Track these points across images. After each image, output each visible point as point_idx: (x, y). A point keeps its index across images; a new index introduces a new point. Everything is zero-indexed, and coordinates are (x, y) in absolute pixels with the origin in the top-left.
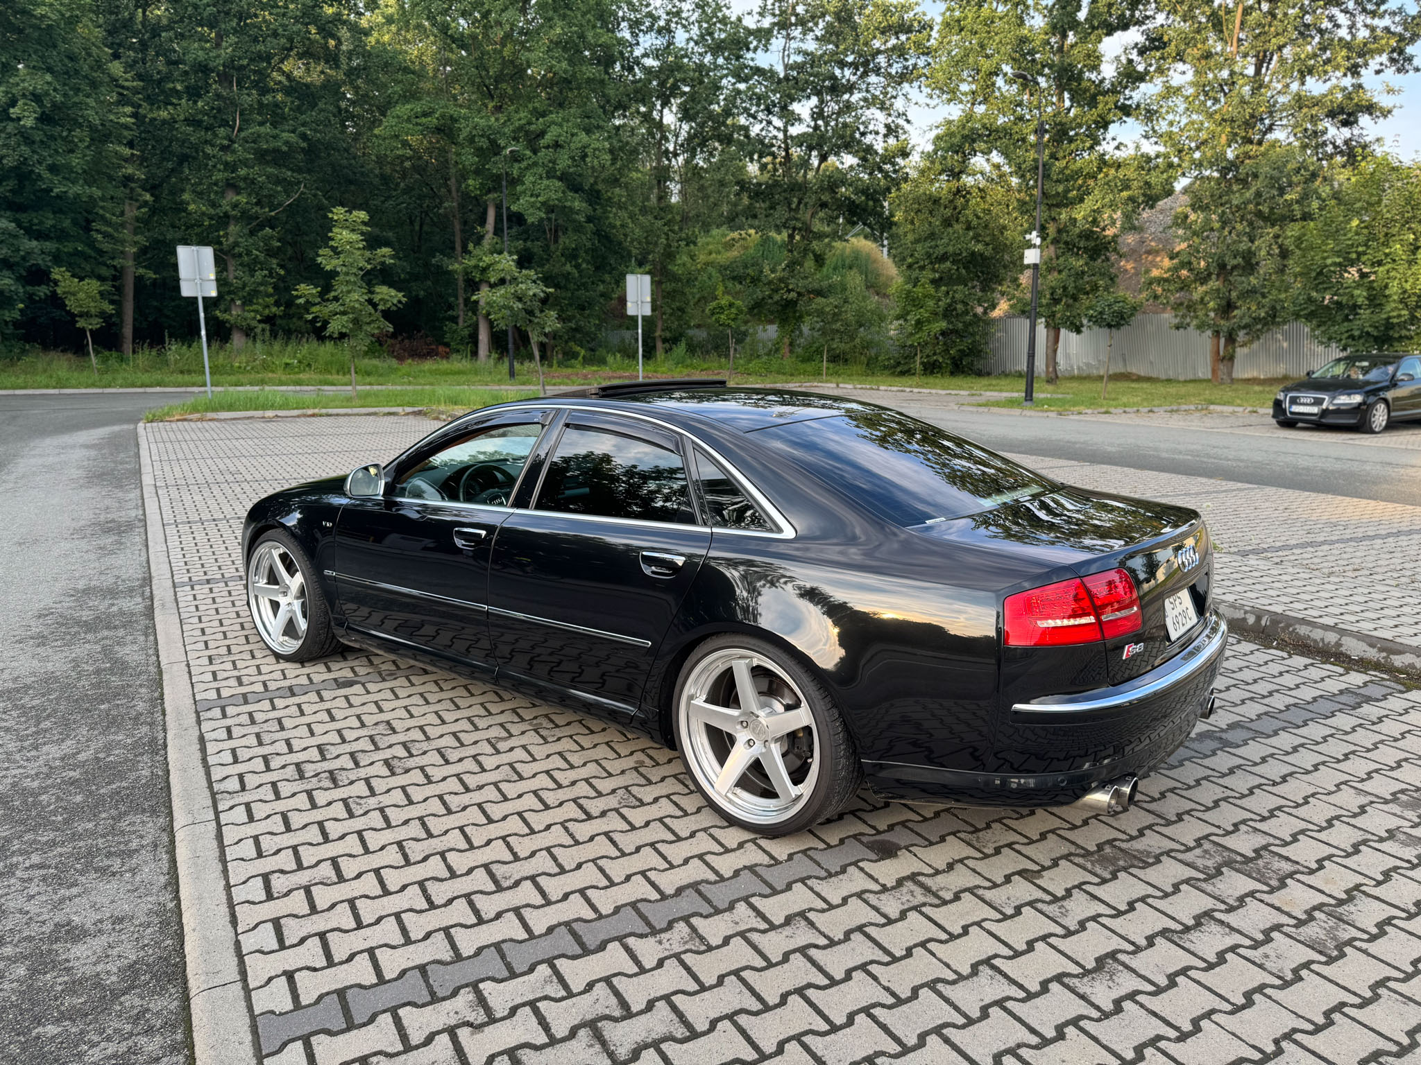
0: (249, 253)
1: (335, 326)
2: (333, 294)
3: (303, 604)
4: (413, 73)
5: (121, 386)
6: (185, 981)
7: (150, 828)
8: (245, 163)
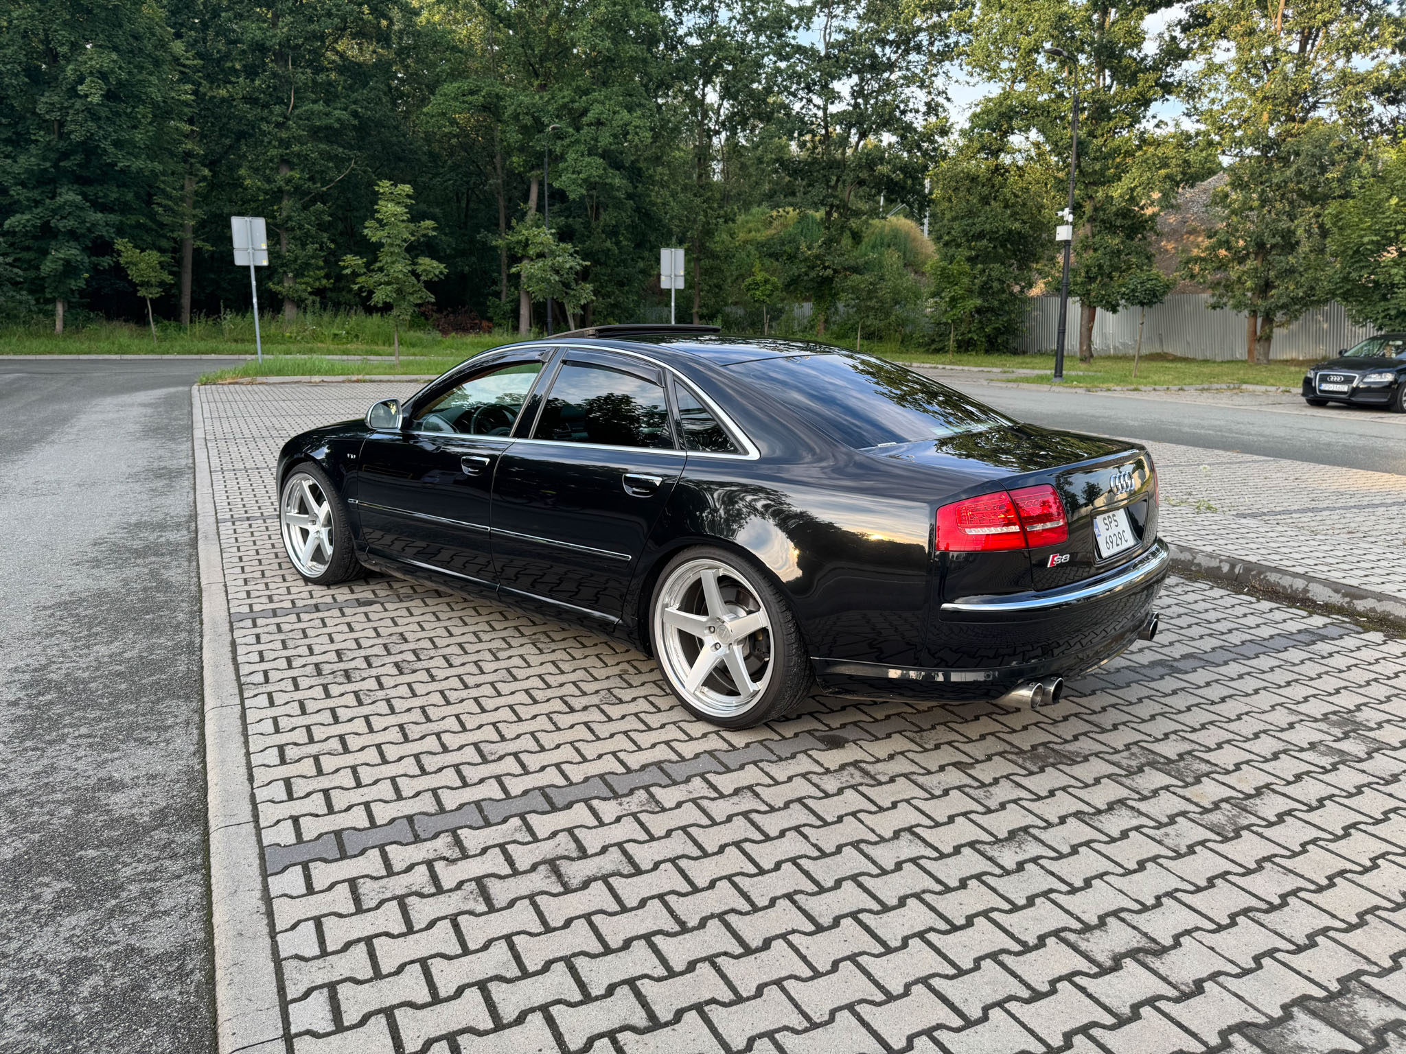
0: (301, 227)
1: (379, 297)
2: (378, 264)
3: (330, 532)
4: (461, 51)
5: (179, 353)
6: (206, 822)
7: (184, 710)
8: (298, 140)
